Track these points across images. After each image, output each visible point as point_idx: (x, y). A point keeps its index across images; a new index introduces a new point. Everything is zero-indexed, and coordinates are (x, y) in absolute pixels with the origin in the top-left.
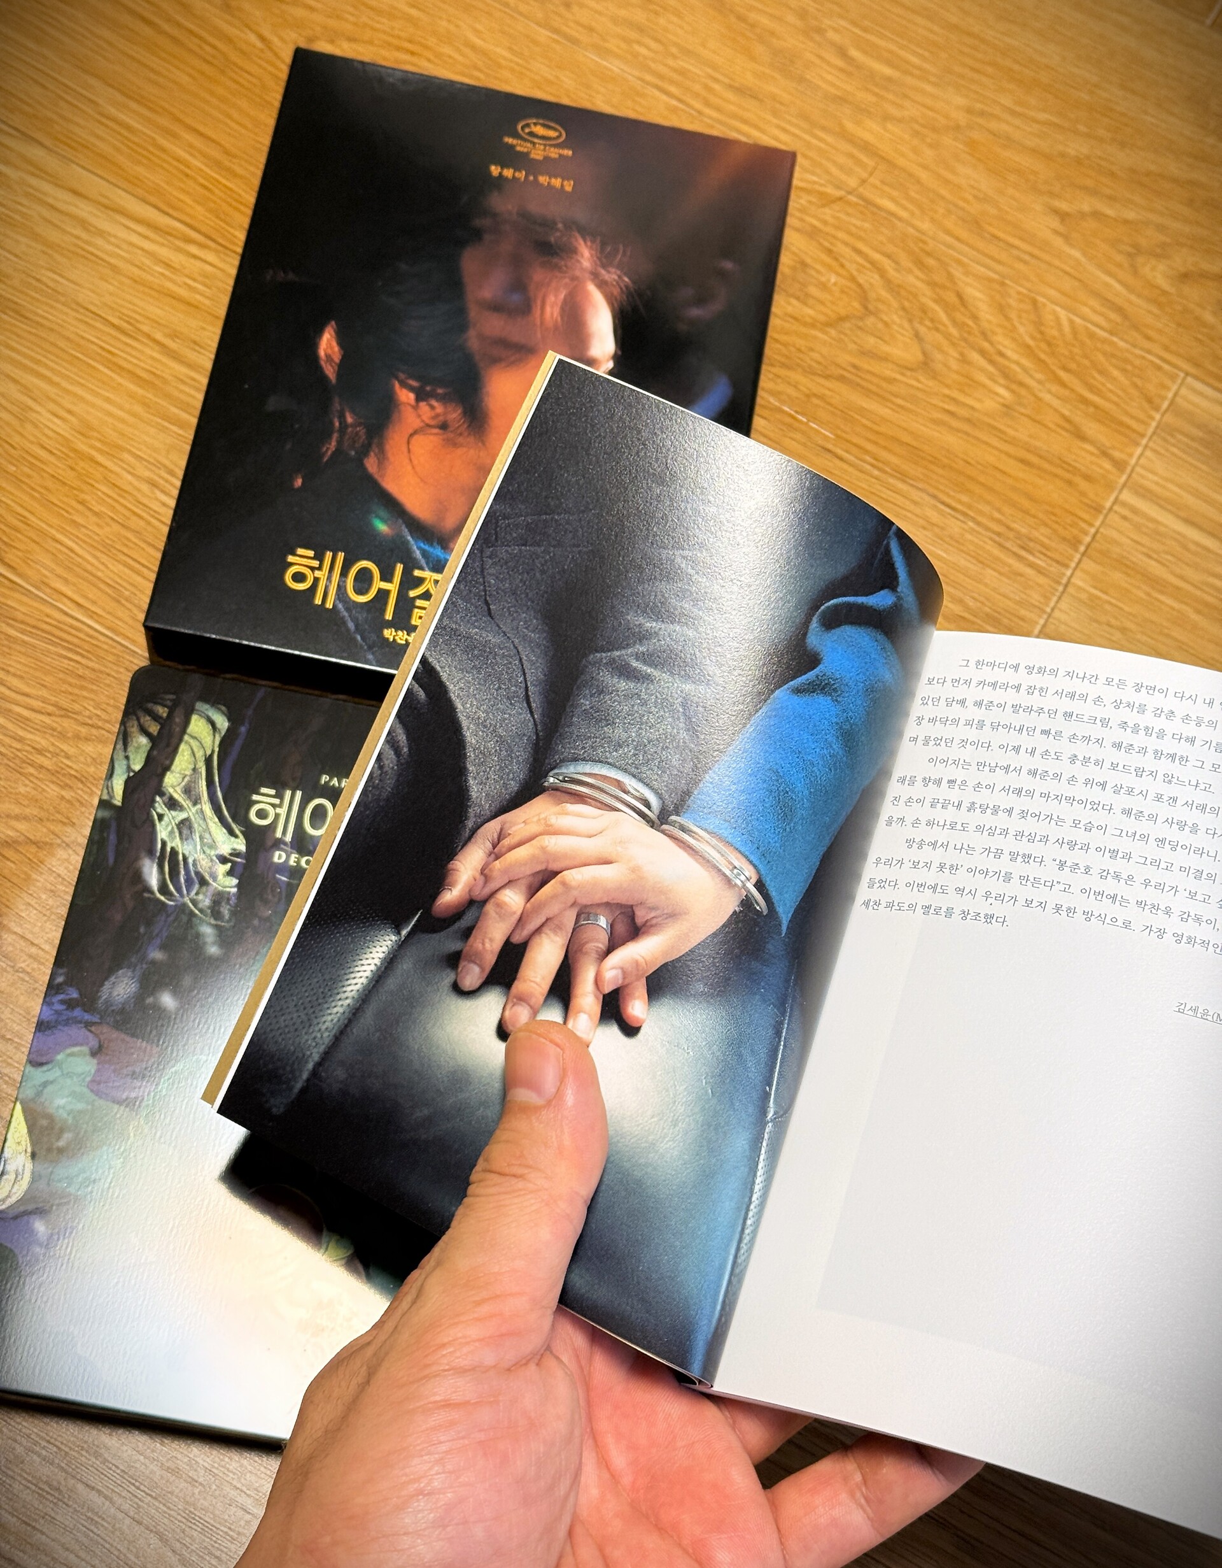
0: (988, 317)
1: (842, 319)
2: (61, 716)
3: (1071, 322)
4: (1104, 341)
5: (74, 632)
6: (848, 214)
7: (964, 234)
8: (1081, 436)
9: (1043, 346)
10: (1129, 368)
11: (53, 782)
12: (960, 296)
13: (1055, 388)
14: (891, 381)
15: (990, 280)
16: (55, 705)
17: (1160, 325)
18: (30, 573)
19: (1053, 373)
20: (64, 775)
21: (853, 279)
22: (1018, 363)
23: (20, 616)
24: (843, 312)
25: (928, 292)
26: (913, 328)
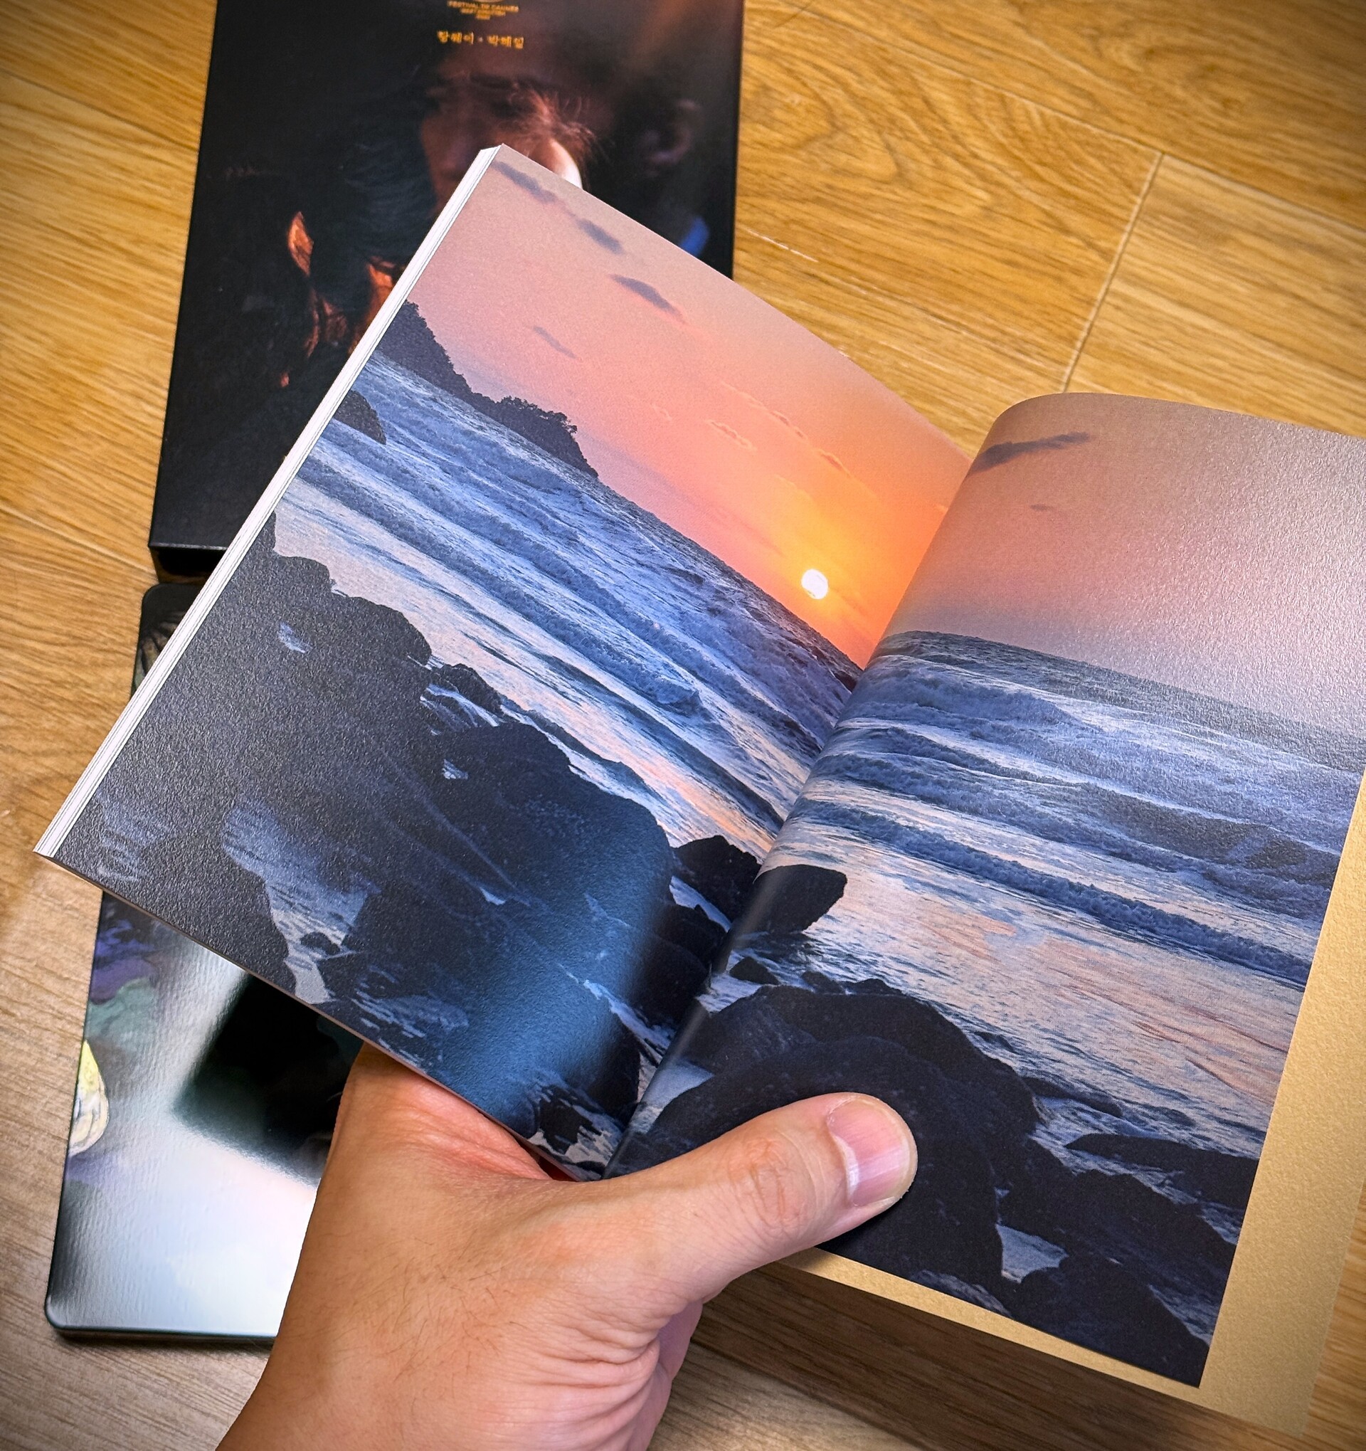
0: (958, 119)
1: (810, 139)
2: (76, 645)
3: (1042, 115)
4: (1077, 130)
5: (78, 558)
6: (804, 31)
7: (923, 37)
8: (1066, 231)
9: (1017, 142)
10: (1105, 154)
11: (76, 713)
12: (926, 101)
13: (1034, 184)
14: (866, 197)
15: (957, 81)
16: (68, 635)
17: (1130, 107)
18: (25, 503)
19: (1030, 169)
20: (87, 705)
21: (817, 97)
22: (993, 163)
23: (20, 548)
24: (810, 132)
25: (893, 99)
26: (884, 140)
